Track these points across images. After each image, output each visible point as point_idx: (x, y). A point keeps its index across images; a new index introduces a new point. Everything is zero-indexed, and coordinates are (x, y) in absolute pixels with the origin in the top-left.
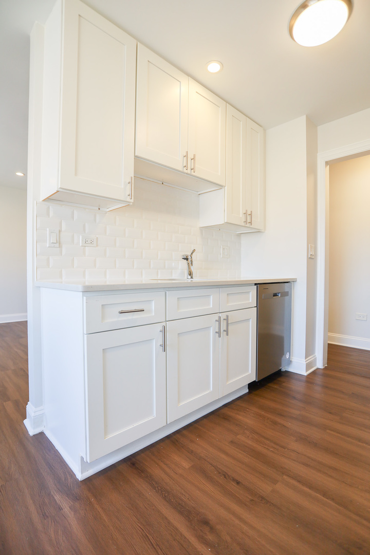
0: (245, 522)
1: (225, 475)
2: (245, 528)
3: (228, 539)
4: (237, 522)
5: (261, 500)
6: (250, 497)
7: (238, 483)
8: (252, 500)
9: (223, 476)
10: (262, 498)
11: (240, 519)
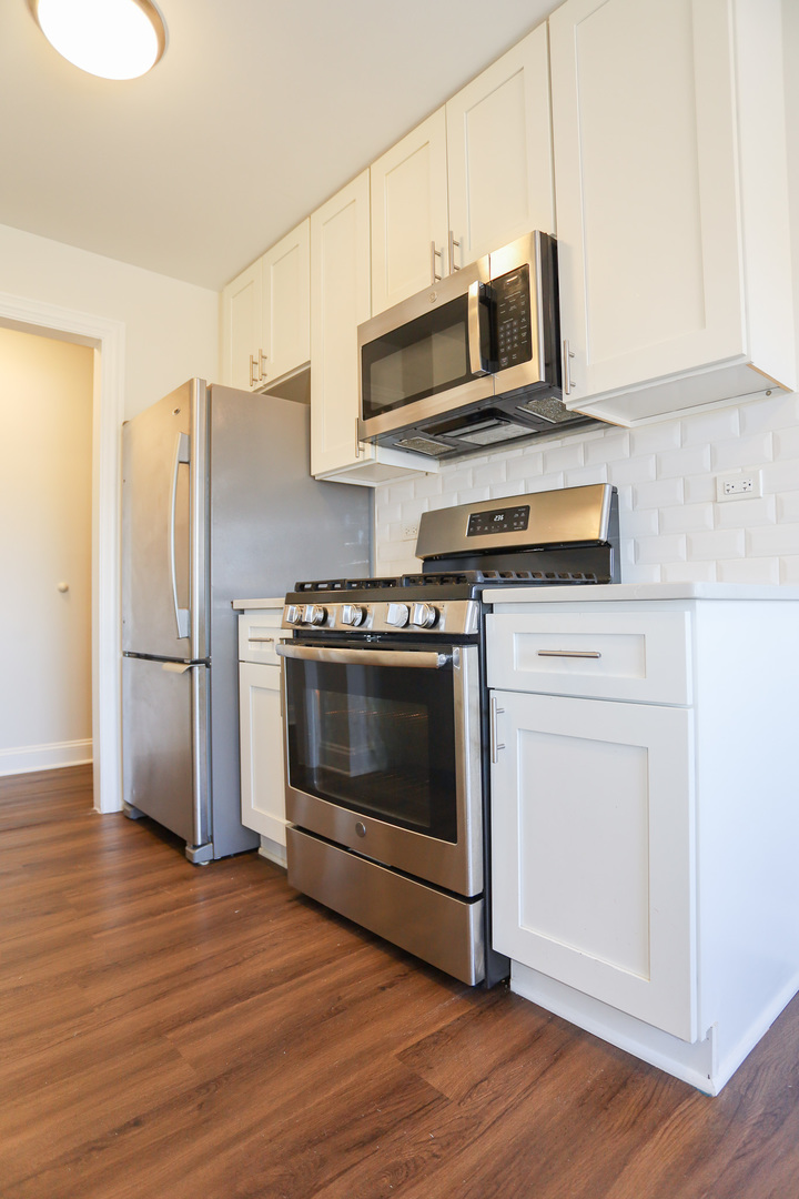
0: (249, 1131)
1: (94, 1147)
2: (262, 1134)
3: (279, 1170)
4: (241, 1146)
5: (208, 1090)
6: (191, 1108)
7: (137, 1123)
8: (200, 1106)
9: (94, 1153)
10: (204, 1087)
11: (238, 1138)
